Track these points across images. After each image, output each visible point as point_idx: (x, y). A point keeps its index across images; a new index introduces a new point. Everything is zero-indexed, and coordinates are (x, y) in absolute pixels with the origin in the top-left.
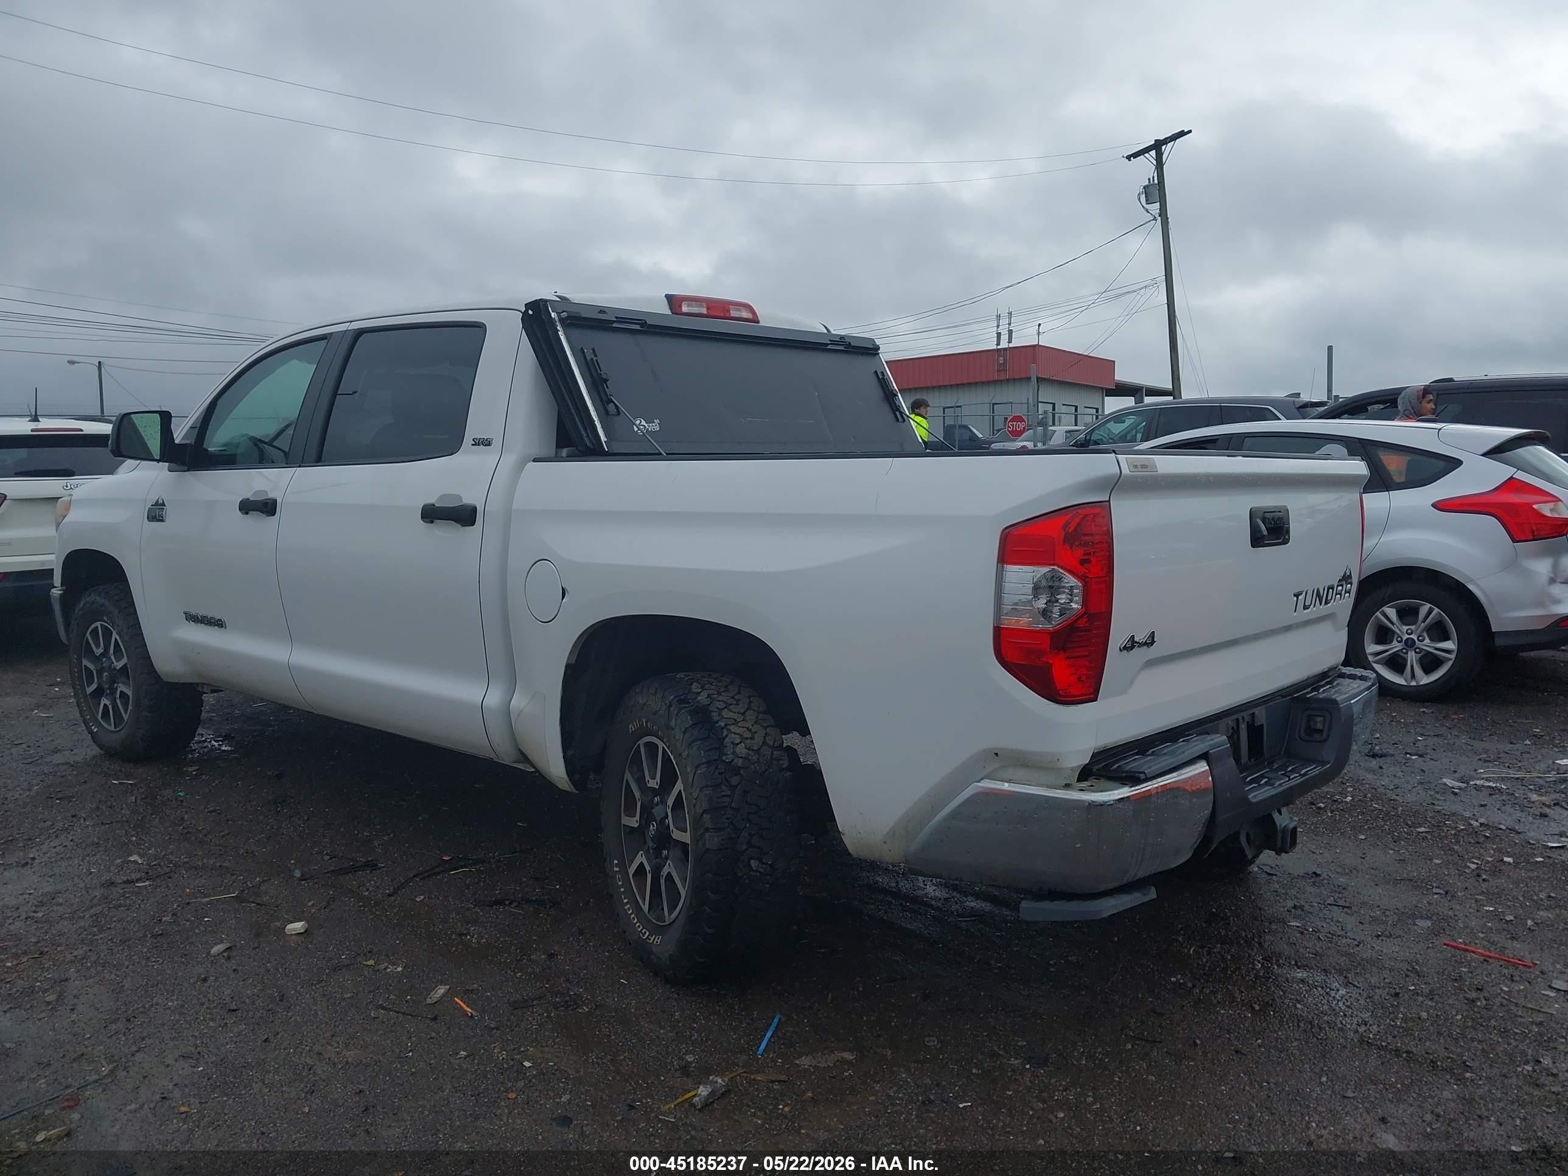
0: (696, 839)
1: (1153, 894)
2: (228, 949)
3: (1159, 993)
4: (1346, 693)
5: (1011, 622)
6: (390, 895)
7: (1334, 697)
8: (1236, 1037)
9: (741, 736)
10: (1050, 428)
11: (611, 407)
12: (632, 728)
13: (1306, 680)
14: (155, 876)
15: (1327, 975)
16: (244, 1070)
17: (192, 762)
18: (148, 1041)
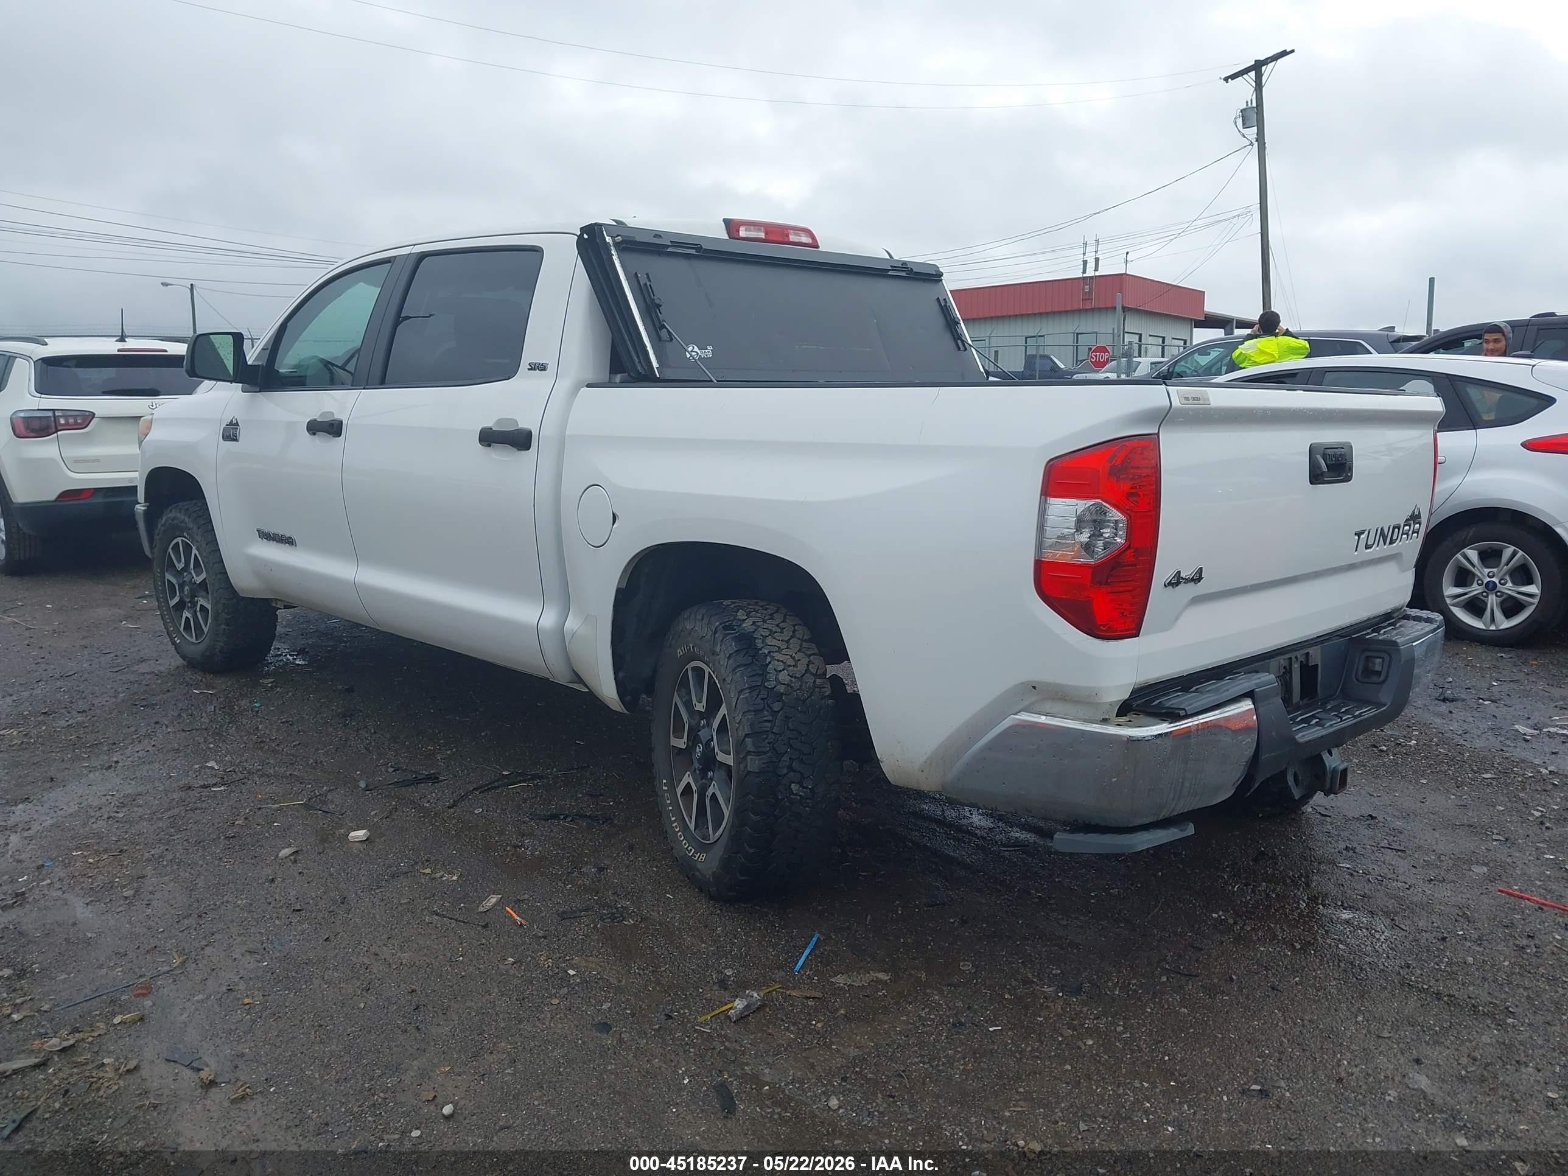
0: (739, 761)
1: (1190, 830)
2: (294, 852)
3: (1200, 928)
4: (1408, 635)
5: (1053, 555)
6: (449, 807)
7: (1393, 639)
8: (1273, 974)
9: (785, 663)
10: (1135, 359)
11: (664, 333)
12: (680, 653)
13: (1365, 621)
14: (229, 782)
15: (1373, 917)
16: (305, 966)
17: (268, 675)
18: (218, 936)
